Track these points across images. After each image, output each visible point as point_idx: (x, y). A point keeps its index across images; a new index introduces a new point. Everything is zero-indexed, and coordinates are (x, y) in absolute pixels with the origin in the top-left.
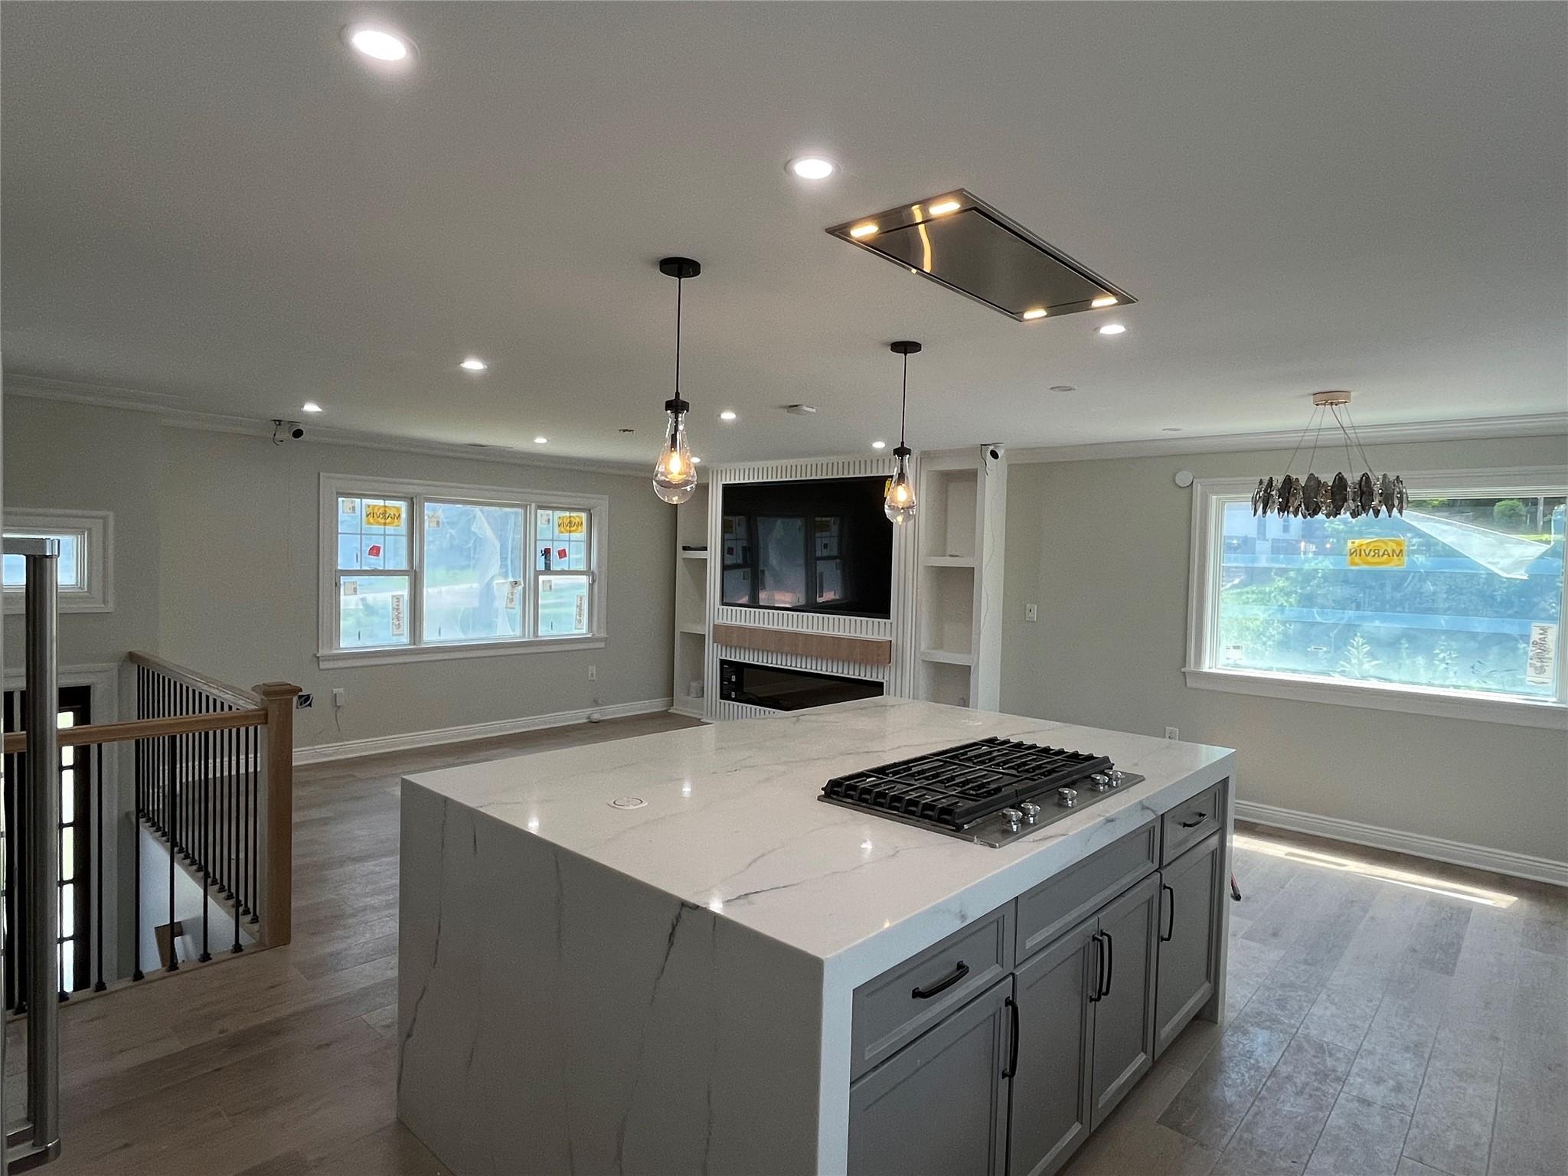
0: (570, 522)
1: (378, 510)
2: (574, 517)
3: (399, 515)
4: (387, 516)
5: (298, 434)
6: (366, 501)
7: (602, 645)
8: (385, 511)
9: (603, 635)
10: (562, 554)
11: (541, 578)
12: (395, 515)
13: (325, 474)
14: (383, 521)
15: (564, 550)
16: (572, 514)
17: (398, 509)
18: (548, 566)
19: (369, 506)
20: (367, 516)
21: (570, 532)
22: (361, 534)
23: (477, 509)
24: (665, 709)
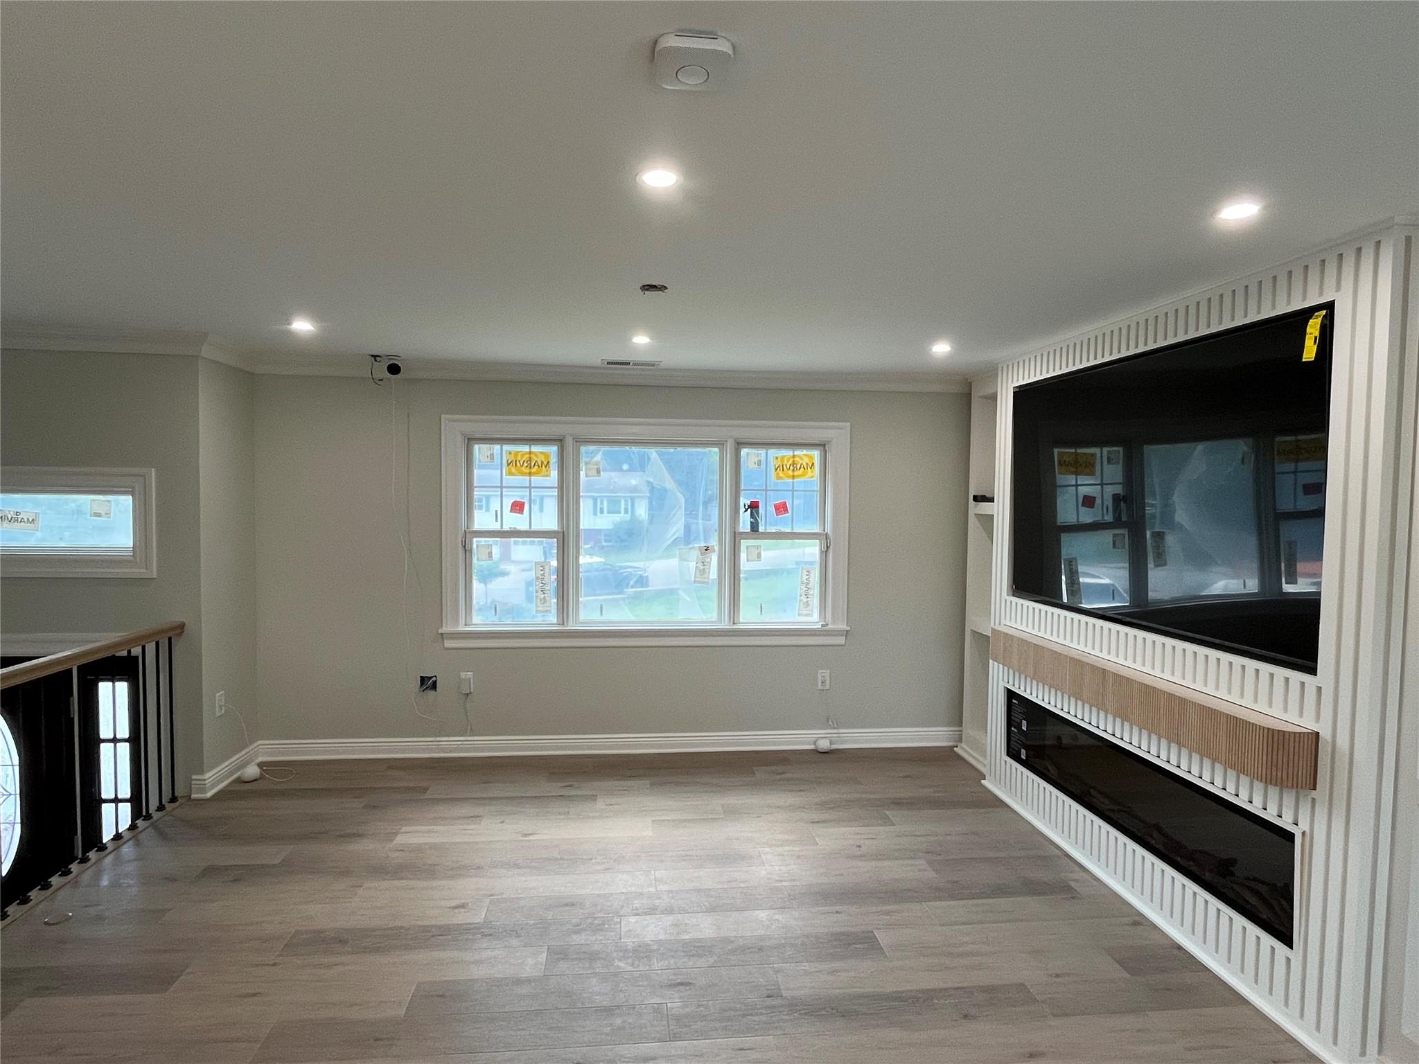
0: (794, 464)
1: (523, 456)
2: (798, 456)
3: (548, 462)
4: (533, 464)
5: (394, 369)
6: (507, 448)
7: (841, 640)
8: (530, 458)
9: (843, 626)
10: (781, 508)
11: (744, 544)
12: (542, 462)
13: (448, 416)
14: (527, 470)
15: (785, 504)
16: (796, 453)
17: (546, 455)
18: (754, 527)
19: (510, 453)
20: (509, 465)
21: (793, 477)
22: (502, 487)
23: (653, 450)
24: (951, 744)
